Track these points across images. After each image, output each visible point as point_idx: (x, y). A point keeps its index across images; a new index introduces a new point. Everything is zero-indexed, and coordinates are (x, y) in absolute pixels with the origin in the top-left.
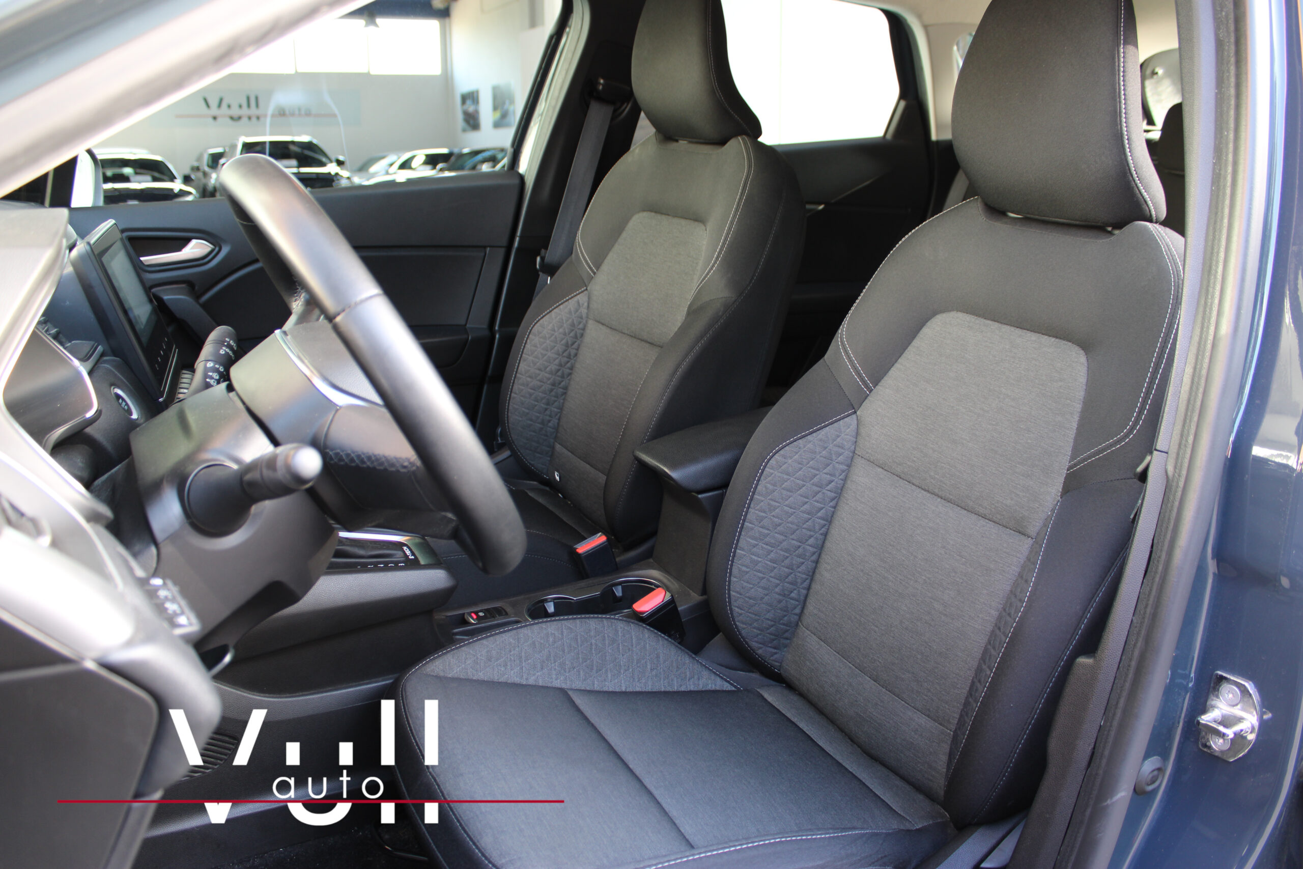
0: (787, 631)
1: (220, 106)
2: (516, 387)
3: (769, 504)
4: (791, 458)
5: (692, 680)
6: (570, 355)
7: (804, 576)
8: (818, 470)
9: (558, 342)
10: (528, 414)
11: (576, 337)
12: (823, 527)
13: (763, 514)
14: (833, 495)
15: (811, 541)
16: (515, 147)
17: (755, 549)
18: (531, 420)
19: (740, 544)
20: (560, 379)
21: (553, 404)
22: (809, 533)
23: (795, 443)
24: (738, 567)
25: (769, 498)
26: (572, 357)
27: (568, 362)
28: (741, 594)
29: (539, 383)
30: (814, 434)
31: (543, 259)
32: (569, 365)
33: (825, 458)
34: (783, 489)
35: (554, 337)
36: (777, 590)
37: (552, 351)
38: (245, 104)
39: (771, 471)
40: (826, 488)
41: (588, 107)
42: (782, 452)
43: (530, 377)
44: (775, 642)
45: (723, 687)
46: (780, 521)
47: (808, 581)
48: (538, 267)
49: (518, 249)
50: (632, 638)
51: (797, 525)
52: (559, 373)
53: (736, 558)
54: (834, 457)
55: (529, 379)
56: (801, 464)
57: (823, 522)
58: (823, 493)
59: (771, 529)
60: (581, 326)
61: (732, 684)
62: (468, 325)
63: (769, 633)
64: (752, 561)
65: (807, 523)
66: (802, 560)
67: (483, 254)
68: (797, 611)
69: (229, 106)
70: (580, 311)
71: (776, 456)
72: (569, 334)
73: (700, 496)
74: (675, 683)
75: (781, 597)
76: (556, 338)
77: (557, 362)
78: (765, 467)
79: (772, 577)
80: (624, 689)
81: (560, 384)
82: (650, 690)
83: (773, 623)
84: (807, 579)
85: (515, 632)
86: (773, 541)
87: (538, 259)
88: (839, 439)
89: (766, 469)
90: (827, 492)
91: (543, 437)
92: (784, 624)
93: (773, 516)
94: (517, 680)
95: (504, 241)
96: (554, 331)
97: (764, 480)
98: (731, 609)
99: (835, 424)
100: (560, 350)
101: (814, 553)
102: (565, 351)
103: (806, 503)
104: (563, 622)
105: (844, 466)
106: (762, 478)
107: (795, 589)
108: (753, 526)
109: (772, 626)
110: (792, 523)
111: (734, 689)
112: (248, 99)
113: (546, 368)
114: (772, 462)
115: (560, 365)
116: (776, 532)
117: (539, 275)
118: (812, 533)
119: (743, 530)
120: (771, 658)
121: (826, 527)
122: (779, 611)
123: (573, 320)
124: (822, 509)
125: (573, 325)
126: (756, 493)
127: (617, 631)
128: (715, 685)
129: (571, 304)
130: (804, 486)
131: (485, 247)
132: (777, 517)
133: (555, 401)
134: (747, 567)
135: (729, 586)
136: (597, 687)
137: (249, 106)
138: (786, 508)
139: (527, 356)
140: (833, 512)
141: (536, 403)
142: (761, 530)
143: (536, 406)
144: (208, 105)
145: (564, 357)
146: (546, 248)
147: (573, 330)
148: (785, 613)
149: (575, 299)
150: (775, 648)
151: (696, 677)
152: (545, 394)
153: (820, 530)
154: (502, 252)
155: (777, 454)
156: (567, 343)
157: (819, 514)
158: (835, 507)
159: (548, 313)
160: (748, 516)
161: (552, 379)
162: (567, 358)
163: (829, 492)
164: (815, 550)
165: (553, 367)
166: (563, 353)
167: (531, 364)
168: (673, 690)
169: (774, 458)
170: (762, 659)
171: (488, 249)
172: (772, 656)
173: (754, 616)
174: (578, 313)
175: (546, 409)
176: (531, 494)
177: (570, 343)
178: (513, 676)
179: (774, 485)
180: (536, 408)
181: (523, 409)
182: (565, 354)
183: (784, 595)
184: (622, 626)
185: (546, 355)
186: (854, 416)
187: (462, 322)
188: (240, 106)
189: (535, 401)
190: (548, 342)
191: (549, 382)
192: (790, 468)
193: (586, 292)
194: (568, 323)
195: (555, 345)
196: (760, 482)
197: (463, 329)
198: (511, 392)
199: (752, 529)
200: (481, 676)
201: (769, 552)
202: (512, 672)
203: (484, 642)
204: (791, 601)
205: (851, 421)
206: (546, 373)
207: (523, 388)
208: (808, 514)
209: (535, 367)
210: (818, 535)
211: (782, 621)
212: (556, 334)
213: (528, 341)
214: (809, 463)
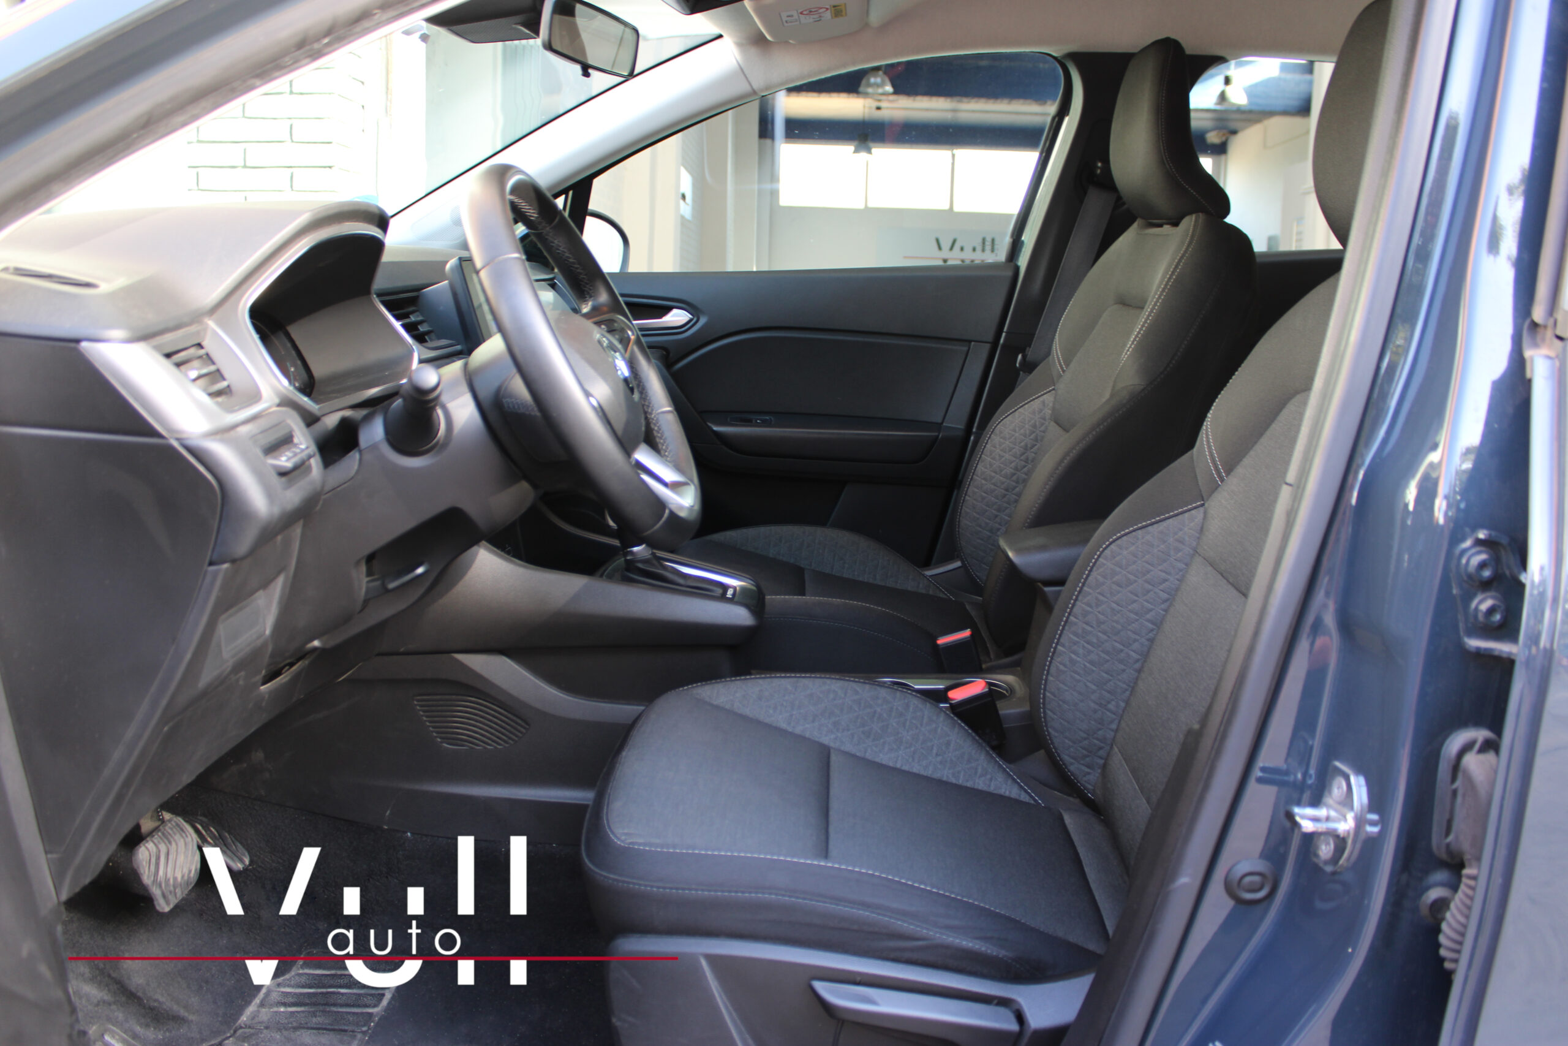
0: (1101, 748)
1: (951, 248)
2: (971, 489)
3: (1097, 599)
4: (1127, 549)
5: (983, 778)
6: (1027, 459)
7: (1125, 686)
8: (1152, 565)
9: (1017, 444)
10: (978, 519)
11: (1036, 440)
12: (1149, 632)
13: (1088, 609)
14: (1165, 596)
15: (1136, 646)
16: (1015, 237)
17: (1075, 647)
18: (980, 526)
19: (1062, 640)
20: (1014, 484)
21: (1004, 511)
22: (1134, 636)
23: (1134, 533)
24: (1057, 665)
25: (1098, 591)
26: (1029, 462)
27: (1025, 467)
28: (1055, 696)
29: (993, 487)
30: (1155, 526)
31: (1024, 357)
32: (1025, 469)
33: (1163, 552)
34: (1113, 583)
35: (1013, 438)
36: (1093, 697)
37: (1010, 453)
38: (979, 248)
39: (1105, 562)
40: (1159, 588)
41: (1085, 193)
42: (1118, 542)
43: (985, 479)
44: (1088, 759)
45: (1020, 796)
46: (1105, 619)
47: (1128, 693)
48: (1018, 365)
49: (1004, 346)
50: (923, 717)
51: (1122, 626)
52: (1014, 478)
53: (1056, 655)
54: (1172, 553)
55: (983, 482)
56: (1136, 557)
57: (1150, 626)
58: (1155, 593)
59: (1094, 626)
60: (1043, 428)
61: (1031, 797)
62: (944, 424)
63: (1081, 747)
64: (1071, 661)
65: (1133, 625)
66: (1123, 667)
67: (966, 349)
68: (1114, 726)
69: (962, 249)
70: (1043, 412)
71: (1112, 546)
72: (1030, 436)
73: (1047, 589)
74: (961, 777)
75: (1097, 707)
76: (1015, 439)
77: (1013, 465)
78: (1099, 556)
79: (1090, 682)
80: (898, 766)
81: (1013, 490)
82: (929, 776)
83: (1085, 736)
84: (1127, 690)
85: (795, 679)
86: (1095, 640)
87: (1020, 357)
88: (1180, 534)
89: (1100, 559)
90: (1159, 591)
91: (990, 546)
92: (1098, 739)
93: (1099, 612)
94: (784, 726)
95: (990, 337)
96: (1015, 431)
97: (1096, 571)
98: (1045, 713)
99: (1180, 517)
100: (1018, 453)
101: (1137, 661)
102: (1023, 454)
103: (1135, 601)
104: (851, 683)
105: (1182, 565)
106: (1095, 569)
107: (1113, 700)
108: (1077, 621)
109: (1085, 739)
110: (1117, 622)
111: (1032, 802)
112: (984, 240)
113: (1001, 471)
114: (1107, 552)
115: (1016, 469)
116: (1100, 631)
117: (1019, 374)
118: (1137, 637)
119: (1067, 624)
120: (1085, 779)
121: (1154, 633)
122: (1093, 722)
123: (1036, 421)
124: (1151, 610)
125: (1034, 426)
126: (1086, 585)
127: (907, 706)
128: (1010, 792)
129: (1036, 404)
130: (1136, 581)
131: (970, 341)
132: (1103, 614)
133: (1006, 508)
134: (1065, 666)
135: (1045, 685)
136: (869, 756)
137: (983, 250)
138: (1114, 605)
139: (986, 457)
140: (1164, 616)
141: (988, 508)
142: (1085, 626)
143: (987, 511)
144: (940, 248)
145: (1021, 460)
146: (1030, 347)
147: (1034, 432)
148: (1099, 726)
149: (1041, 399)
150: (1088, 767)
151: (989, 776)
152: (998, 499)
153: (1147, 635)
154: (987, 348)
155: (1114, 544)
156: (1026, 445)
157: (1148, 616)
158: (1166, 611)
159: (1011, 413)
160: (1075, 610)
161: (1006, 484)
162: (1025, 462)
163: (1162, 592)
164: (1139, 657)
165: (1008, 470)
166: (1021, 455)
167: (988, 466)
168: (957, 783)
169: (1109, 548)
170: (1075, 778)
171: (973, 343)
172: (1085, 776)
173: (1066, 724)
174: (1042, 414)
175: (996, 516)
176: (968, 607)
177: (1029, 446)
178: (780, 720)
179: (1104, 577)
180: (987, 513)
181: (975, 514)
182: (1022, 458)
183: (1100, 705)
184: (916, 702)
185: (1003, 457)
186: (1201, 509)
187: (939, 420)
188: (974, 249)
189: (986, 506)
190: (1007, 443)
191: (1002, 487)
192: (1124, 560)
193: (1053, 392)
194: (1030, 424)
195: (1014, 446)
196: (1092, 573)
197: (938, 426)
198: (966, 495)
199: (1075, 624)
200: (747, 712)
201: (1090, 652)
202: (781, 716)
203: (760, 681)
204: (1108, 713)
205: (1198, 514)
206: (1001, 476)
207: (977, 490)
208: (1136, 614)
209: (991, 469)
210: (1143, 640)
211: (1095, 736)
212: (1017, 435)
213: (989, 441)
214: (1144, 557)
